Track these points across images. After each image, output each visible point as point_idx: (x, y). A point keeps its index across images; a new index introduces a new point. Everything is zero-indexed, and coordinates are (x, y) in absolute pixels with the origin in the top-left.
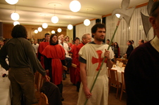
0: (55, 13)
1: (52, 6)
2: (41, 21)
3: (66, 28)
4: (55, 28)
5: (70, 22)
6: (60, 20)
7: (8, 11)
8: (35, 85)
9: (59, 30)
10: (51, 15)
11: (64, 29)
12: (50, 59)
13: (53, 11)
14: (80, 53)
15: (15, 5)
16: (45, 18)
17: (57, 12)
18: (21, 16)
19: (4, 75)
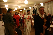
0: (19, 5)
1: (18, 2)
2: (15, 7)
3: (23, 9)
4: (20, 10)
5: (25, 7)
6: (21, 7)
7: (4, 4)
8: (13, 29)
9: (21, 10)
10: (18, 5)
11: (23, 10)
12: (16, 19)
13: (19, 4)
14: (24, 17)
15: (6, 2)
16: (16, 6)
17: (20, 4)
18: (8, 6)
19: (3, 26)
